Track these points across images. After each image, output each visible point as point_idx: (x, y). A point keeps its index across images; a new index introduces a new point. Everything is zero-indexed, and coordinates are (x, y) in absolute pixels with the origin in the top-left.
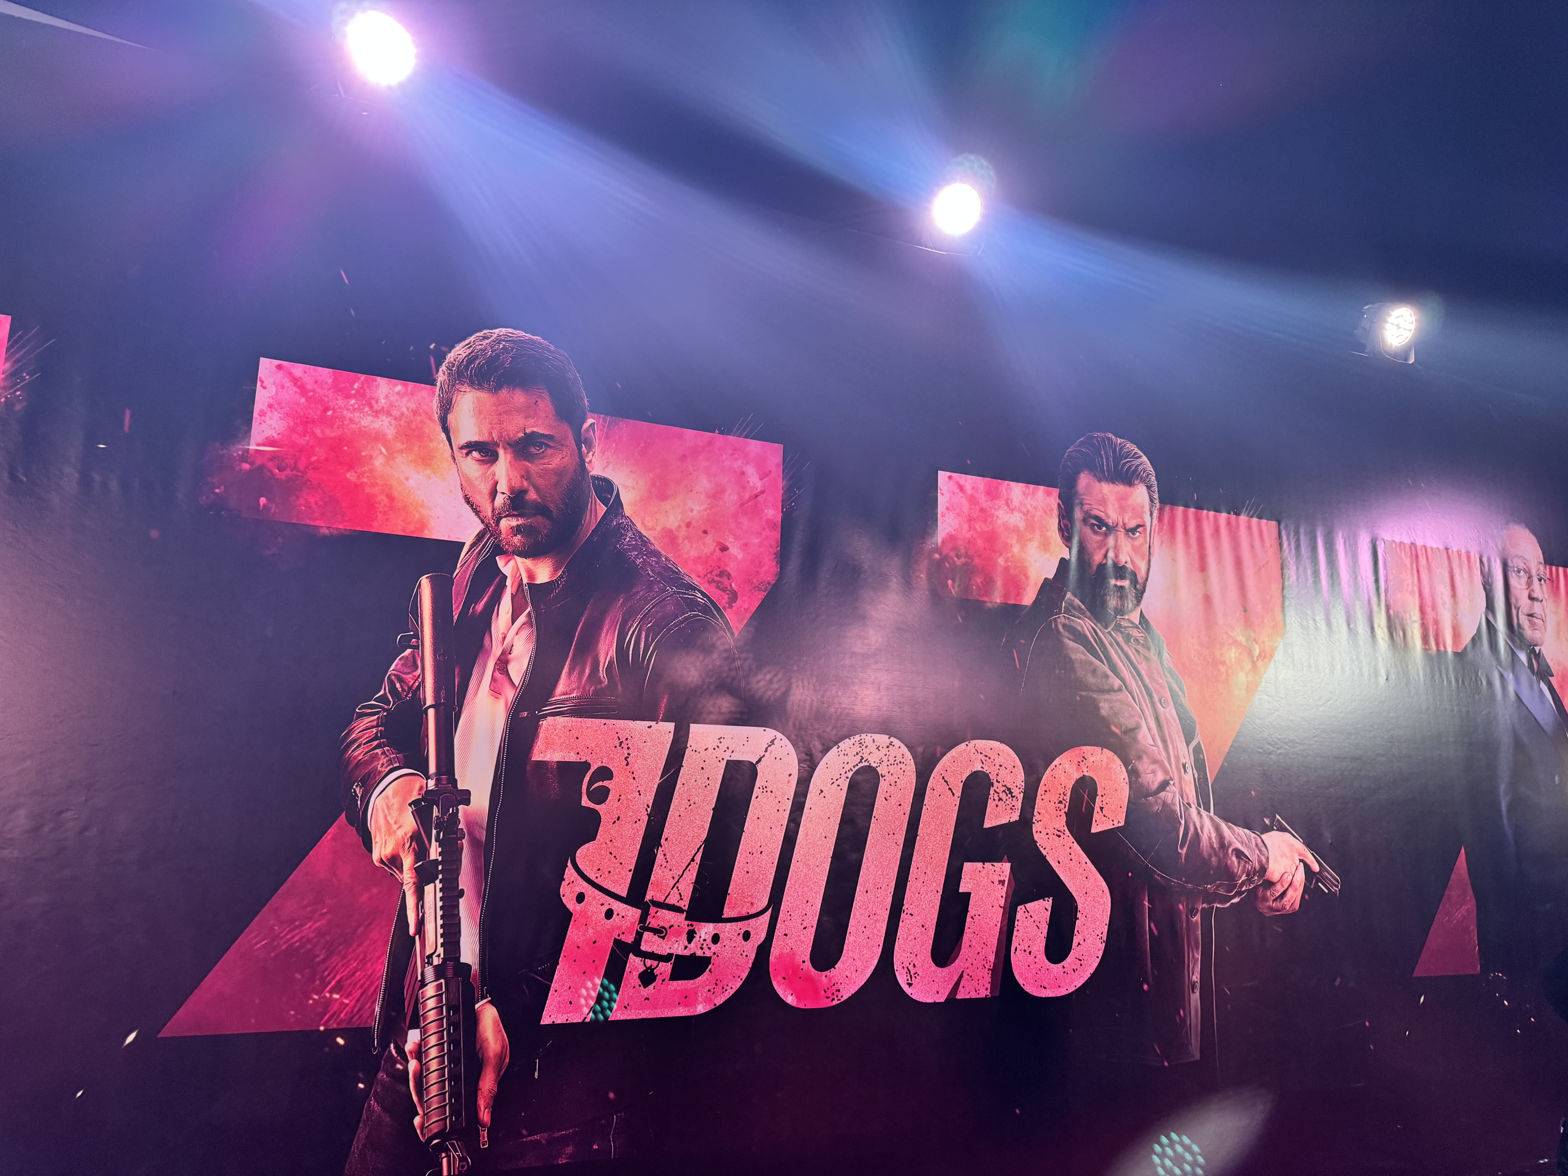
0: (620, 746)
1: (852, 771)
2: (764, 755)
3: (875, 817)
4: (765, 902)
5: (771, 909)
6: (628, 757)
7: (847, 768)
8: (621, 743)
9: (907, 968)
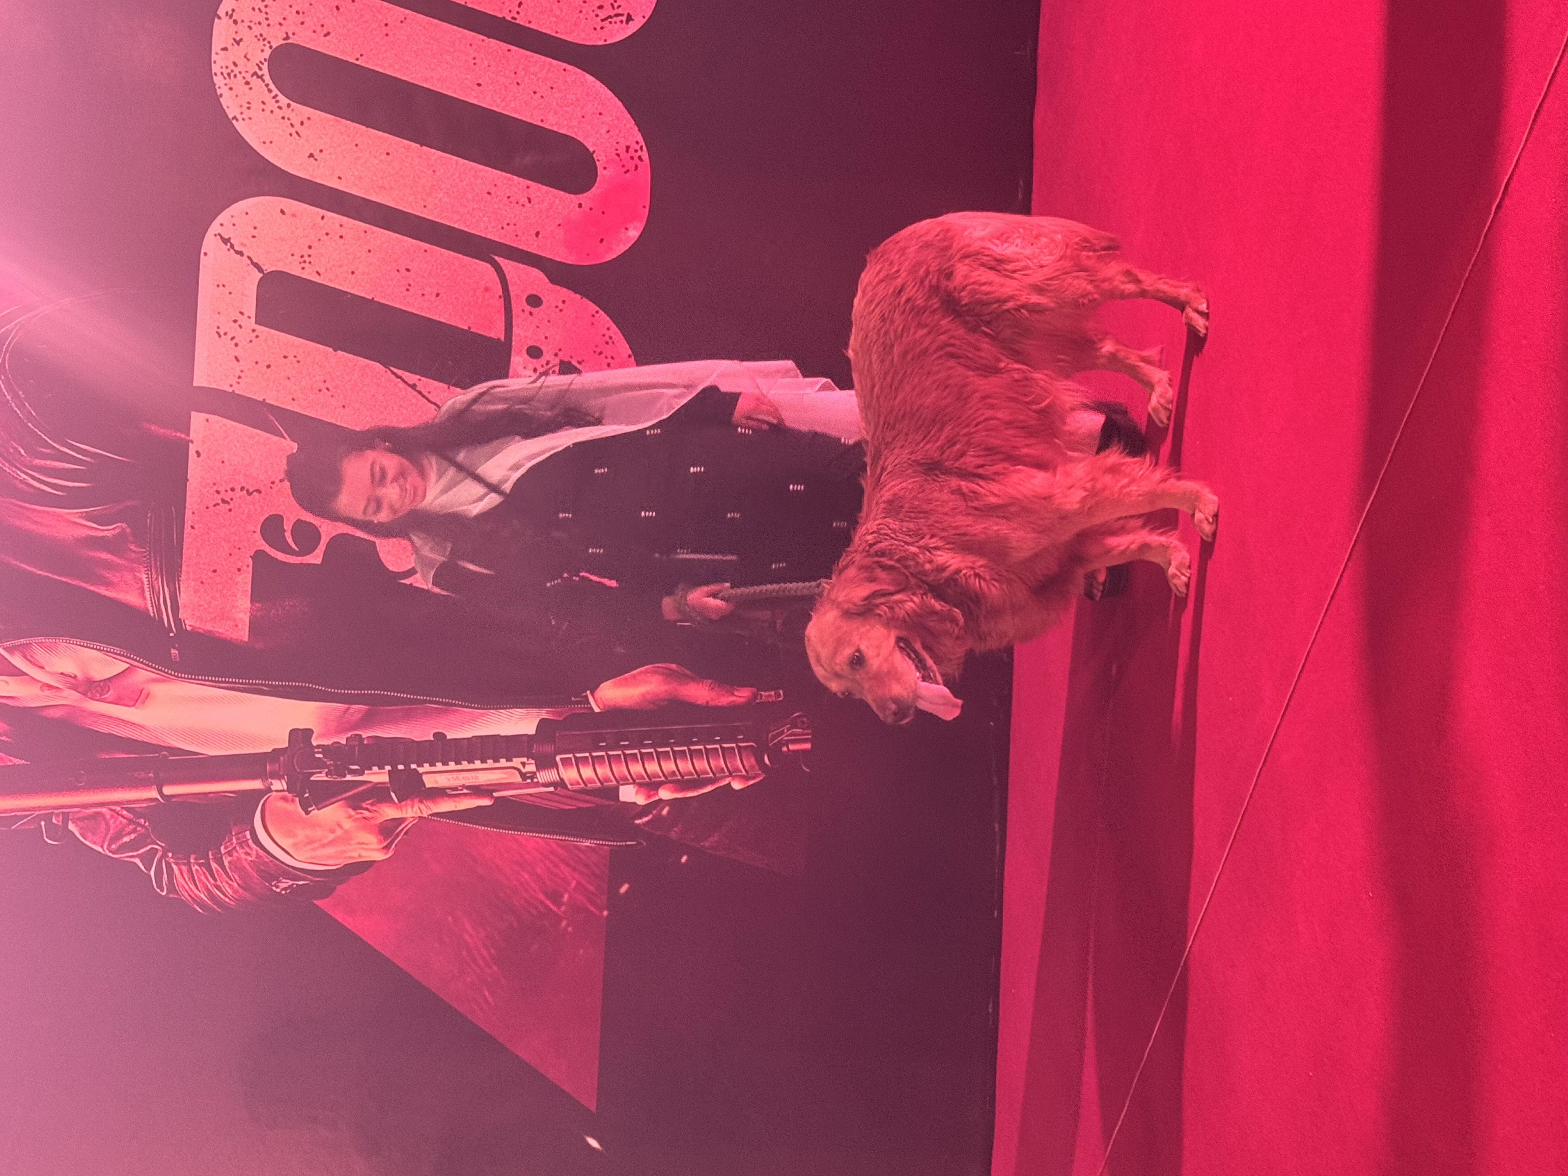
0: (228, 503)
1: (276, 96)
2: (249, 258)
3: (357, 59)
4: (486, 266)
5: (496, 258)
6: (247, 491)
7: (271, 104)
8: (223, 501)
9: (602, 20)
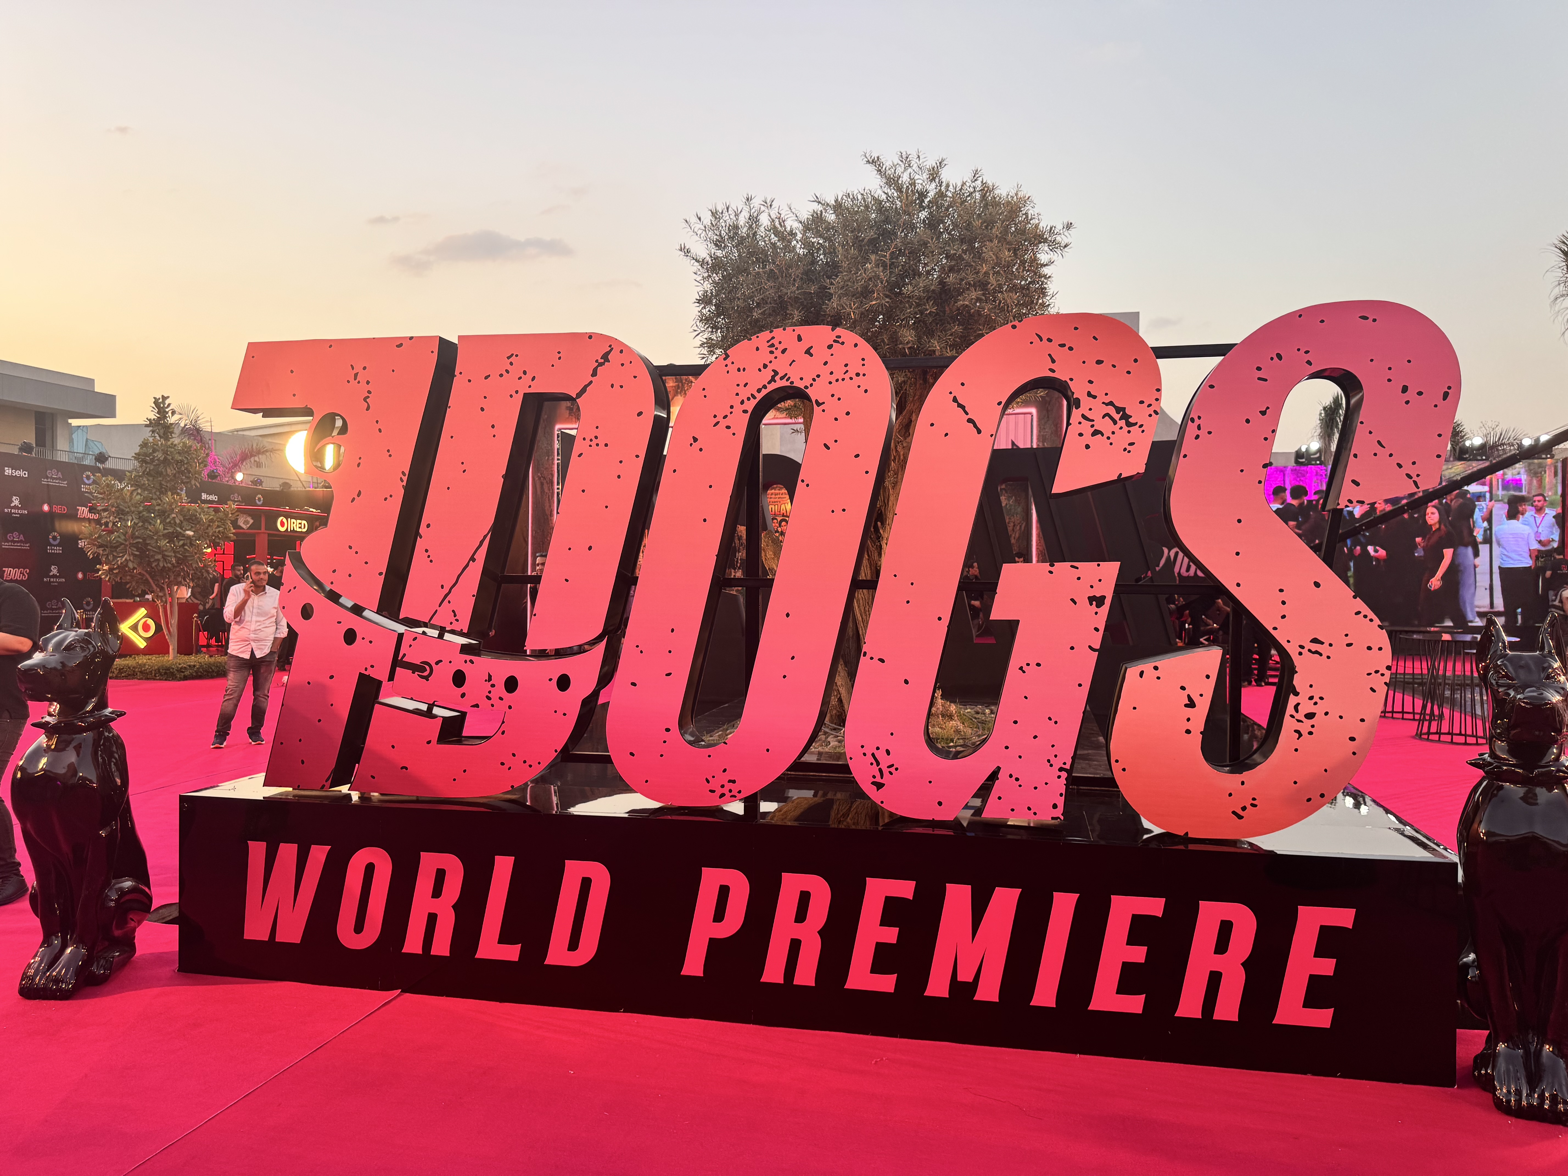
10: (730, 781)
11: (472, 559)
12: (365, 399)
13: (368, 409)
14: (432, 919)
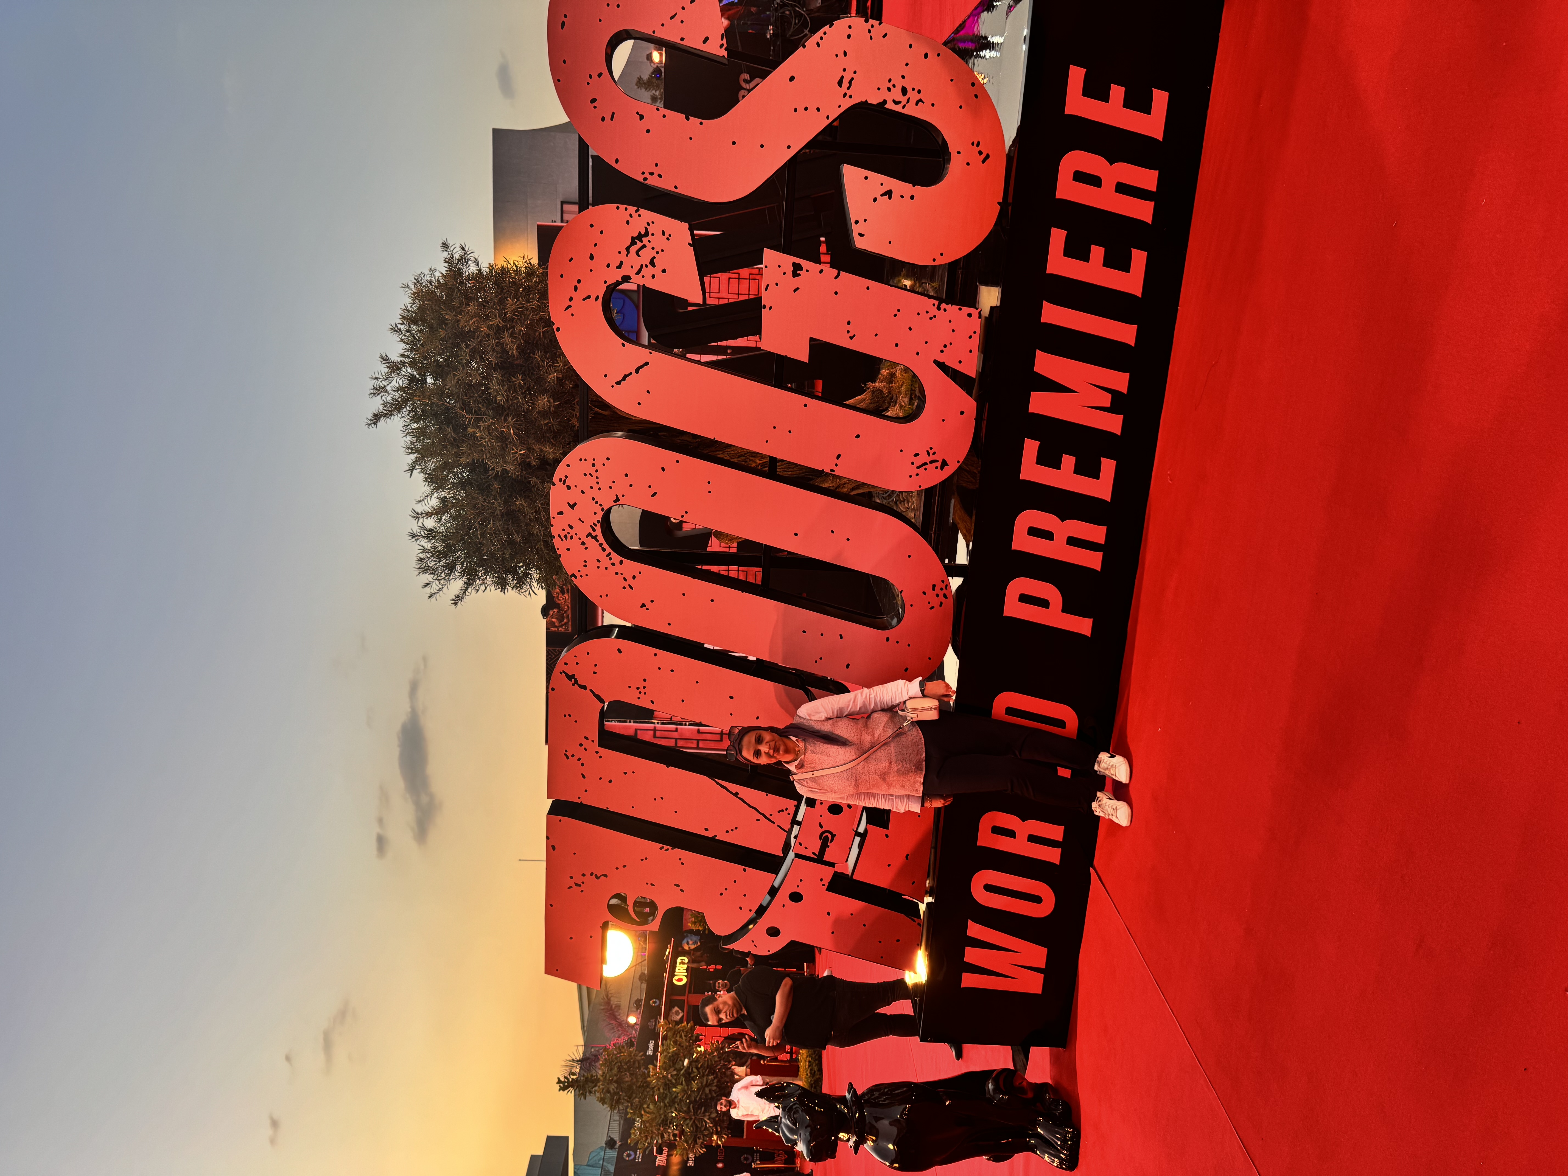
10: (934, 589)
11: (736, 795)
12: (597, 877)
13: (605, 876)
14: (1032, 839)
